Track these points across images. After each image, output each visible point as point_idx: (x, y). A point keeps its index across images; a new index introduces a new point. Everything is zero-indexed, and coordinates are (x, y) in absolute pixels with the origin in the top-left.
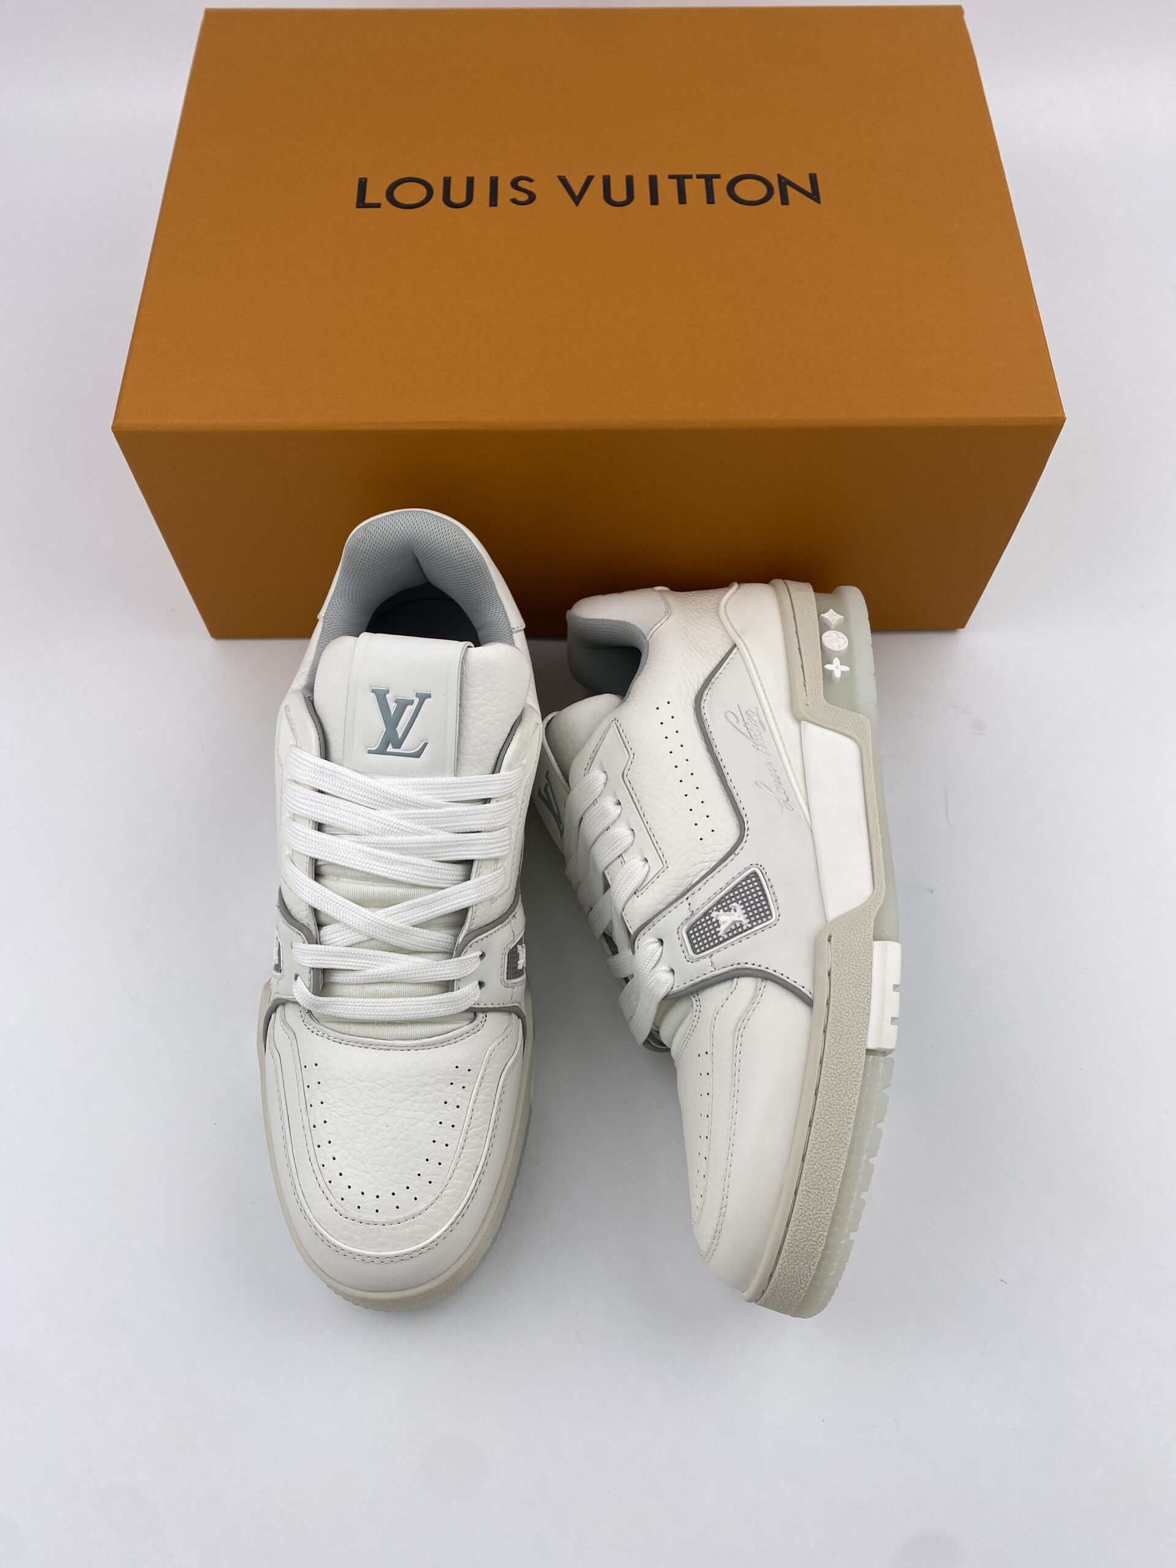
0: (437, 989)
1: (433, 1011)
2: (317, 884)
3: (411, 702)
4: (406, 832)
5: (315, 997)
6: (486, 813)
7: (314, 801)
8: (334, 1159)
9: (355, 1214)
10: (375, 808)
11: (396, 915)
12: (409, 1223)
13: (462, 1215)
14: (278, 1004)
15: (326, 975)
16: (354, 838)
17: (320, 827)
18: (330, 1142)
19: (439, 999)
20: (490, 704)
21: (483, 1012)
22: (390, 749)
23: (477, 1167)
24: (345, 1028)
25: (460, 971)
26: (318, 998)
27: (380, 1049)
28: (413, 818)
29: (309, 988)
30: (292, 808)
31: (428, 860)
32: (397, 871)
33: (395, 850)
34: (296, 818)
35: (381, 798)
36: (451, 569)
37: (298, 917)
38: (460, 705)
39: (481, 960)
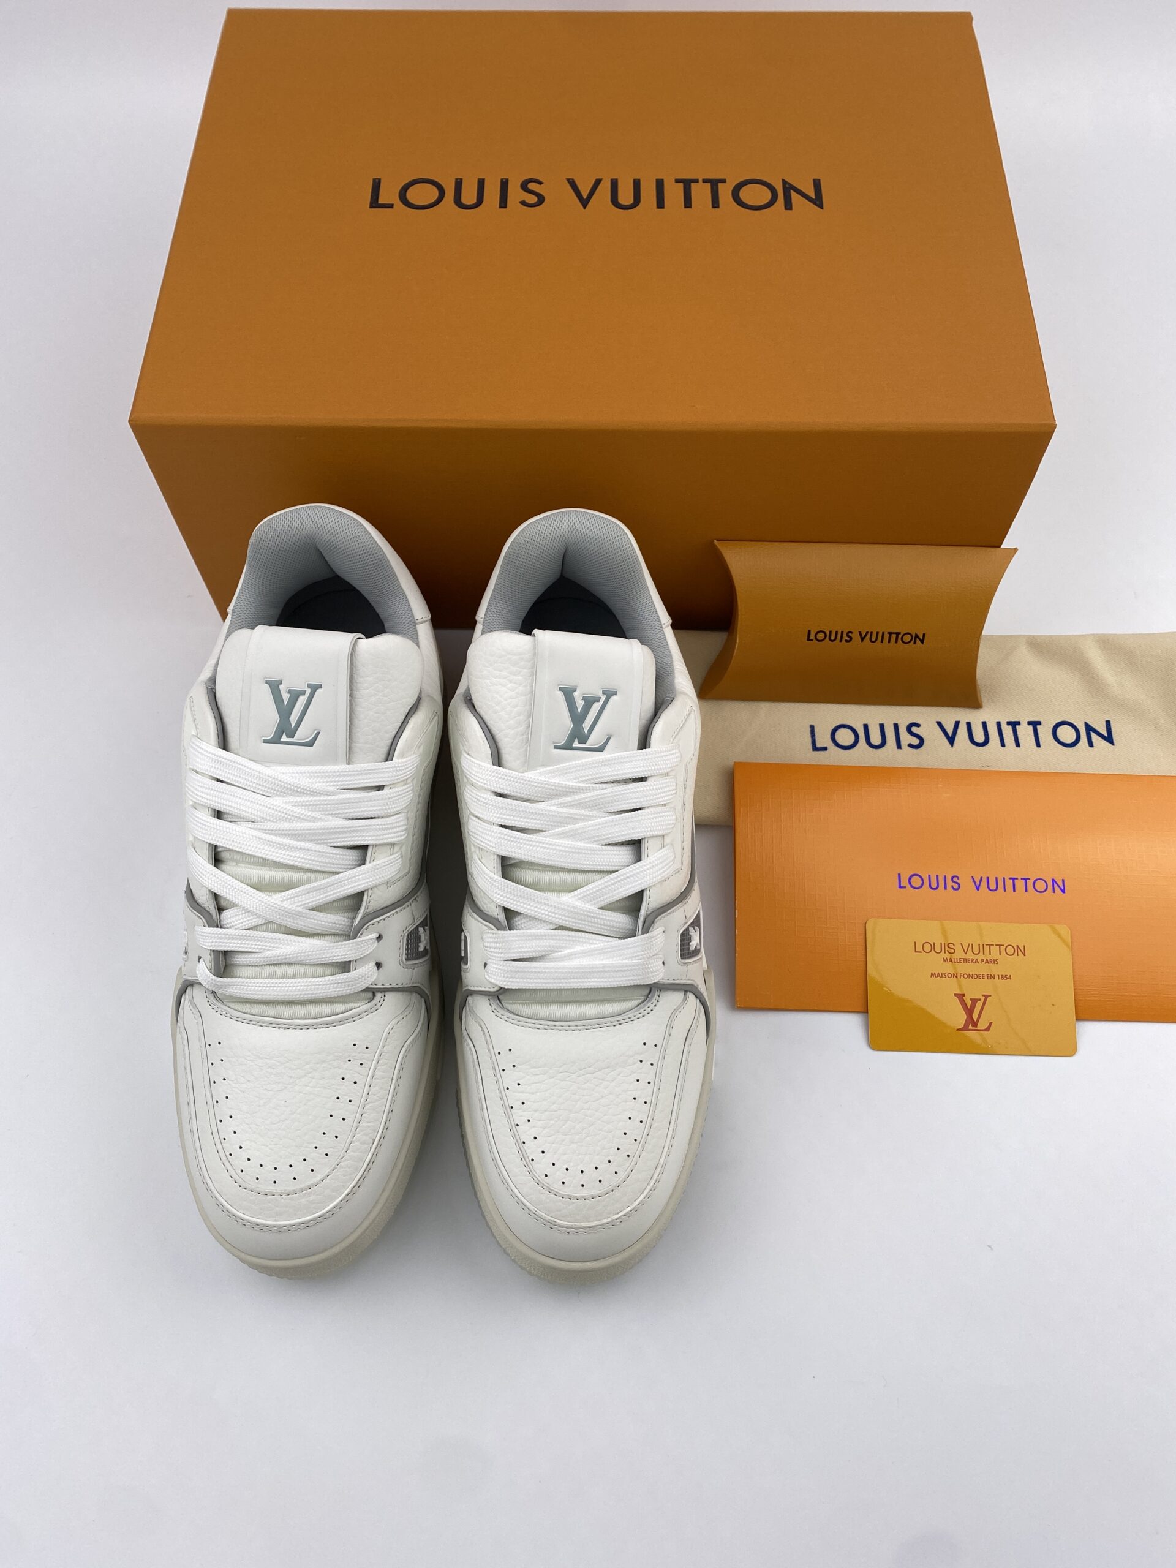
0: (333, 970)
1: (330, 991)
2: (217, 869)
3: (303, 693)
4: (300, 819)
5: (216, 978)
6: (378, 800)
7: (212, 789)
8: (235, 1133)
9: (253, 1184)
10: (270, 795)
11: (293, 899)
12: (305, 1194)
13: (358, 1185)
14: (187, 986)
15: (227, 957)
16: (250, 825)
17: (219, 815)
18: (231, 1117)
19: (336, 980)
20: (380, 694)
21: (381, 992)
22: (284, 738)
23: (374, 1140)
24: (247, 1008)
25: (356, 953)
26: (219, 979)
27: (279, 1028)
28: (307, 805)
29: (210, 970)
30: (194, 797)
31: (322, 845)
32: (291, 856)
33: (290, 836)
34: (197, 807)
35: (276, 786)
36: (352, 562)
37: (200, 901)
38: (351, 695)
39: (378, 942)
